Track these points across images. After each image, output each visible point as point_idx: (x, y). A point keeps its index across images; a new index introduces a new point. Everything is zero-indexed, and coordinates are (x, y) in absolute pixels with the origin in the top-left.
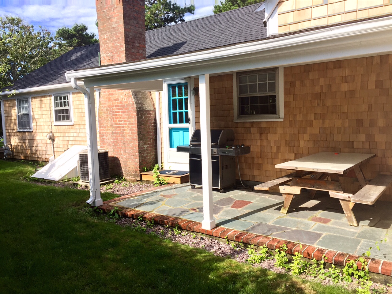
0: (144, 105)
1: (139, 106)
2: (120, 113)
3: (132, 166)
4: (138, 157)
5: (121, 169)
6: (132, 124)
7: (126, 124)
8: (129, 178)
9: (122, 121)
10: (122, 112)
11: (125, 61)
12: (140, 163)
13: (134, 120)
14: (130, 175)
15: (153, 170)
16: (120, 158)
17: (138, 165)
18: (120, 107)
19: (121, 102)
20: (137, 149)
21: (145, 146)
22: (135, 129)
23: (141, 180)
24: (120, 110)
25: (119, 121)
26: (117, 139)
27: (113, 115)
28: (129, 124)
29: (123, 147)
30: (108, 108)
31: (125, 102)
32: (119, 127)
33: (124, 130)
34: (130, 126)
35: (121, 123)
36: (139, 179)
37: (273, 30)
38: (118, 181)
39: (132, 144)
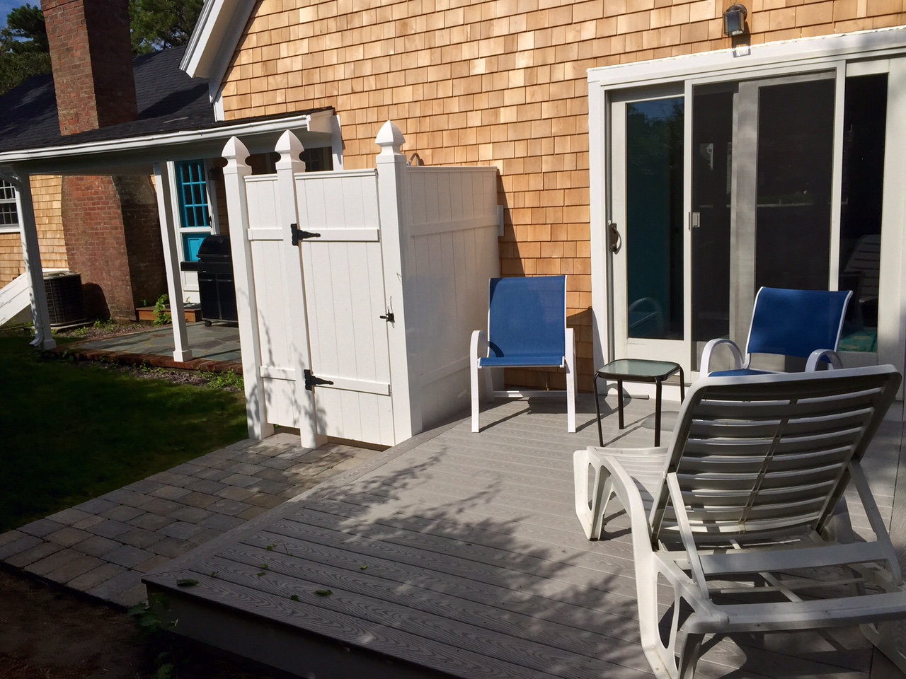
0: (135, 197)
1: (125, 198)
2: (97, 211)
3: (122, 298)
4: (130, 283)
5: (105, 304)
6: (116, 228)
7: (106, 228)
8: (118, 318)
9: (100, 223)
10: (99, 208)
11: (96, 125)
12: (134, 292)
13: (119, 222)
14: (120, 312)
15: (158, 303)
16: (102, 287)
17: (130, 296)
18: (96, 201)
19: (96, 193)
20: (127, 269)
21: (142, 265)
22: (122, 236)
23: (138, 321)
24: (96, 206)
25: (96, 224)
26: (95, 255)
27: (87, 214)
28: (112, 228)
29: (105, 267)
30: (77, 202)
31: (103, 192)
32: (97, 234)
33: (105, 239)
34: (114, 231)
35: (99, 226)
36: (134, 318)
37: (220, 115)
38: (101, 323)
39: (119, 261)
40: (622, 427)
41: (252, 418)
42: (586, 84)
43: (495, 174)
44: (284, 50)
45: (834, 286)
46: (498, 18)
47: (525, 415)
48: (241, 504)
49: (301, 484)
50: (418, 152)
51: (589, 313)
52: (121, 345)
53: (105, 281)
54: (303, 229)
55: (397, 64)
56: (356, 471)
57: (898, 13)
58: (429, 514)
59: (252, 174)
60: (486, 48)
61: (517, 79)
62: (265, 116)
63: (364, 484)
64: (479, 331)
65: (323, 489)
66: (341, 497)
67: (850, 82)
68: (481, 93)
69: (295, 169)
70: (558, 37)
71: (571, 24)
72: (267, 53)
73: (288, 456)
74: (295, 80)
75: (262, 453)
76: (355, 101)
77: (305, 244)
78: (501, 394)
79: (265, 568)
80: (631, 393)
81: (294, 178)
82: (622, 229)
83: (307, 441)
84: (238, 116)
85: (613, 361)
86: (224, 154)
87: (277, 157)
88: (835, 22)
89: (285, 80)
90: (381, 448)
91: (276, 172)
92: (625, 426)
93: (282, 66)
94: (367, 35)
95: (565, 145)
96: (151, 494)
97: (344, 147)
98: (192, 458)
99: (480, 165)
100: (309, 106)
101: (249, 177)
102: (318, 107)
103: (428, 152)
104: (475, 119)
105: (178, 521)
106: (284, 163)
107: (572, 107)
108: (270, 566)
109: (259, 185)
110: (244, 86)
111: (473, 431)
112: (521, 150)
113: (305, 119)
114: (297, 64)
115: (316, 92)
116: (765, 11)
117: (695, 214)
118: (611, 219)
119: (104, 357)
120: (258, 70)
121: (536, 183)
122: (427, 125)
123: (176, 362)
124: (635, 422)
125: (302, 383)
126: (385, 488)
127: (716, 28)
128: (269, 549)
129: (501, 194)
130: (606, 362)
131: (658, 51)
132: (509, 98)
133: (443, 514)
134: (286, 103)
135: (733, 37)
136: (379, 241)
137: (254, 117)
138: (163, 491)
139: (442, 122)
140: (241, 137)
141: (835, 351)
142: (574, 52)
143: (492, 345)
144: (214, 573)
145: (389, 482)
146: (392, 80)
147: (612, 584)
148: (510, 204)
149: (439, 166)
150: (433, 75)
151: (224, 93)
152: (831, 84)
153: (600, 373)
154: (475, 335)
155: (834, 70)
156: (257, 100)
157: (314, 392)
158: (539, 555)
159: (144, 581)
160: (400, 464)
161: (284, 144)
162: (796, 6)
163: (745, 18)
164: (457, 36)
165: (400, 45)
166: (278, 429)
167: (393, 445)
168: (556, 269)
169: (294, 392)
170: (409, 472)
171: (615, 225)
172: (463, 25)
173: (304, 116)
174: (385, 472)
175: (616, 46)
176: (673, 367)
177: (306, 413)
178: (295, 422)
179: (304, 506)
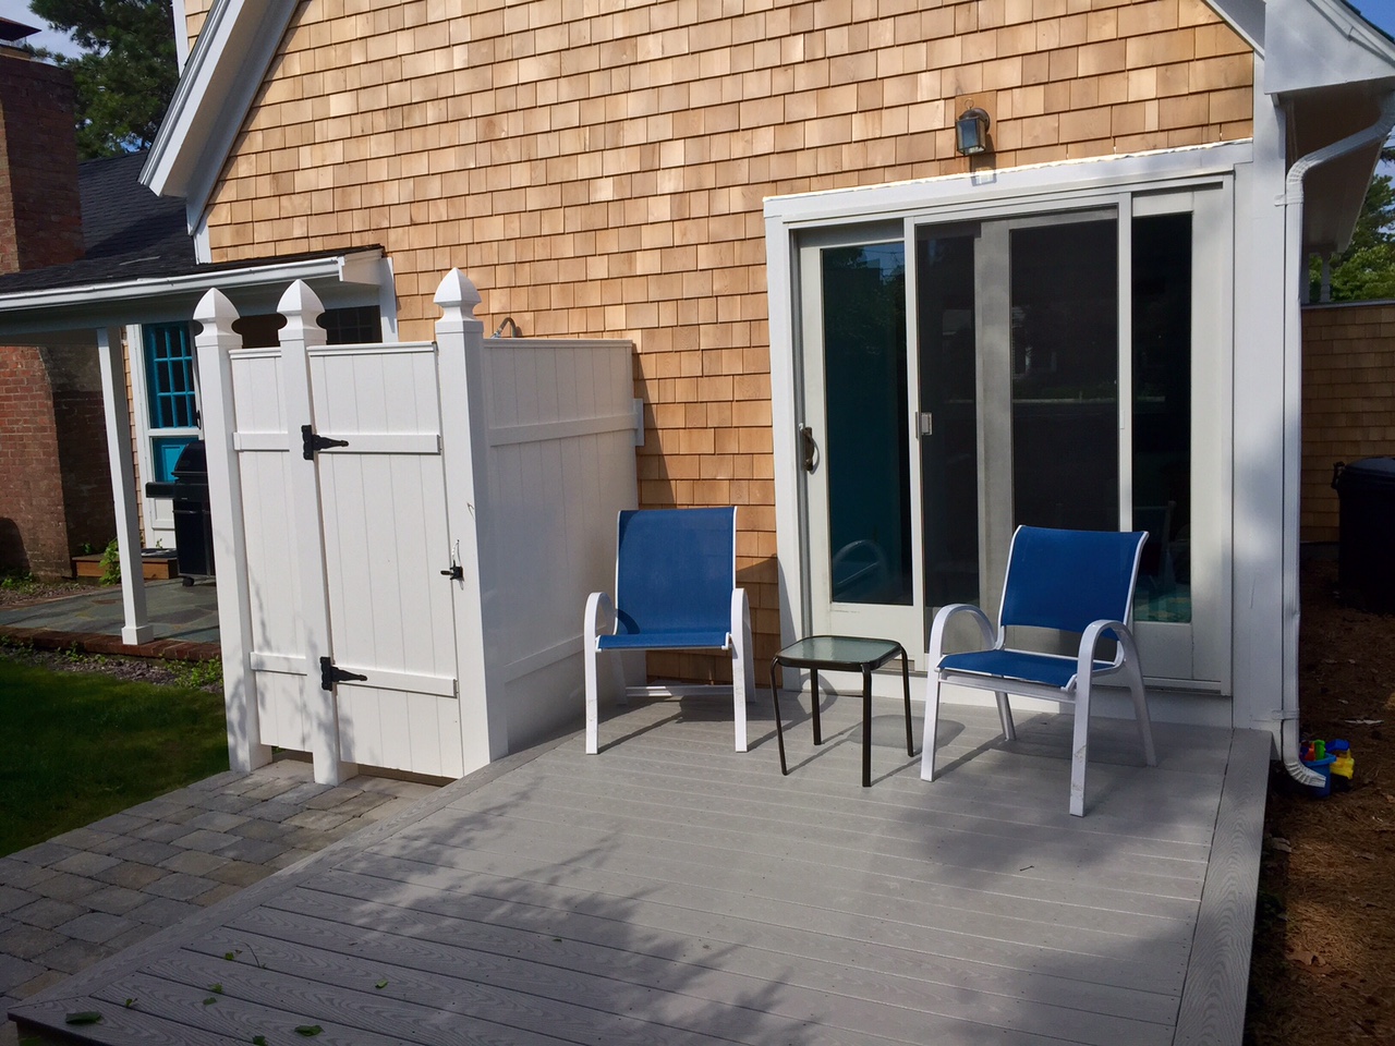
0: (76, 380)
1: (60, 381)
2: (13, 402)
3: (49, 542)
4: (63, 517)
5: (22, 551)
6: (44, 429)
7: (28, 430)
8: (42, 573)
9: (17, 422)
10: (16, 398)
11: (15, 267)
12: (69, 531)
13: (48, 420)
14: (47, 564)
15: (108, 549)
16: (18, 522)
17: (64, 538)
18: (12, 386)
19: (13, 373)
20: (59, 494)
21: (85, 488)
22: (53, 442)
23: (75, 578)
24: (12, 394)
25: (11, 422)
28: (36, 430)
29: (24, 491)
31: (24, 372)
32: (11, 438)
33: (25, 446)
34: (40, 434)
35: (16, 426)
36: (68, 574)
37: (204, 254)
38: (14, 581)
39: (46, 482)
40: (818, 741)
41: (234, 734)
42: (762, 219)
43: (629, 351)
44: (306, 157)
45: (1126, 523)
46: (631, 119)
47: (672, 725)
48: (201, 881)
49: (307, 843)
50: (513, 316)
51: (773, 563)
52: (41, 617)
53: (23, 515)
54: (321, 433)
55: (480, 182)
56: (393, 822)
57: (1202, 126)
58: (503, 888)
59: (243, 348)
60: (616, 162)
61: (661, 209)
62: (275, 257)
63: (402, 842)
64: (599, 594)
65: (333, 853)
66: (362, 865)
67: (1139, 224)
68: (607, 229)
69: (308, 340)
70: (719, 149)
71: (738, 130)
72: (278, 161)
73: (291, 796)
74: (324, 202)
75: (248, 795)
76: (415, 238)
77: (323, 458)
78: (636, 691)
79: (218, 991)
80: (837, 687)
81: (306, 352)
82: (820, 437)
83: (323, 772)
84: (232, 255)
85: (809, 639)
86: (197, 315)
87: (281, 320)
88: (1114, 137)
89: (307, 203)
90: (441, 782)
91: (277, 344)
92: (822, 740)
93: (302, 181)
94: (434, 137)
95: (733, 310)
96: (54, 867)
97: (398, 307)
98: (130, 805)
99: (607, 337)
100: (345, 243)
101: (238, 352)
102: (359, 245)
103: (529, 316)
104: (599, 268)
105: (93, 911)
106: (292, 331)
107: (743, 254)
108: (226, 987)
109: (253, 366)
110: (243, 211)
111: (588, 752)
112: (667, 316)
113: (336, 262)
114: (326, 179)
115: (356, 222)
116: (1015, 119)
117: (925, 416)
118: (804, 421)
119: (9, 637)
120: (265, 186)
121: (691, 366)
122: (525, 275)
123: (126, 646)
124: (840, 734)
125: (316, 678)
126: (435, 847)
127: (946, 143)
128: (229, 957)
129: (639, 380)
130: (799, 637)
131: (864, 173)
132: (650, 237)
133: (525, 887)
134: (308, 237)
135: (971, 156)
136: (438, 454)
137: (258, 258)
138: (76, 862)
139: (549, 272)
140: (225, 290)
141: (1125, 623)
142: (742, 173)
143: (622, 615)
144: (130, 1001)
145: (442, 839)
146: (472, 206)
147: (776, 996)
148: (653, 397)
149: (545, 338)
150: (534, 200)
151: (211, 220)
152: (1112, 226)
153: (780, 658)
154: (593, 600)
155: (1114, 207)
156: (263, 232)
157: (335, 694)
158: (667, 953)
159: (12, 1017)
160: (467, 806)
161: (292, 300)
162: (1059, 113)
163: (987, 129)
164: (570, 143)
165: (484, 154)
166: (278, 754)
167: (459, 776)
168: (722, 497)
169: (301, 691)
170: (480, 820)
171: (810, 430)
172: (579, 127)
173: (334, 258)
174: (439, 821)
175: (804, 165)
176: (890, 648)
177: (321, 725)
178: (304, 741)
179: (298, 882)
